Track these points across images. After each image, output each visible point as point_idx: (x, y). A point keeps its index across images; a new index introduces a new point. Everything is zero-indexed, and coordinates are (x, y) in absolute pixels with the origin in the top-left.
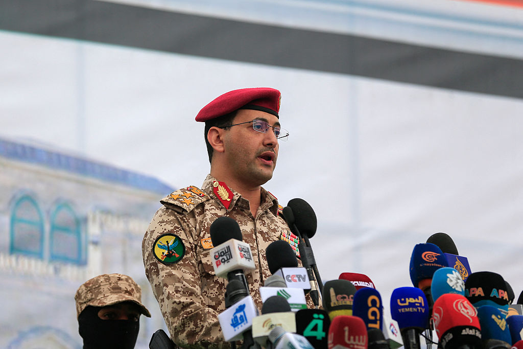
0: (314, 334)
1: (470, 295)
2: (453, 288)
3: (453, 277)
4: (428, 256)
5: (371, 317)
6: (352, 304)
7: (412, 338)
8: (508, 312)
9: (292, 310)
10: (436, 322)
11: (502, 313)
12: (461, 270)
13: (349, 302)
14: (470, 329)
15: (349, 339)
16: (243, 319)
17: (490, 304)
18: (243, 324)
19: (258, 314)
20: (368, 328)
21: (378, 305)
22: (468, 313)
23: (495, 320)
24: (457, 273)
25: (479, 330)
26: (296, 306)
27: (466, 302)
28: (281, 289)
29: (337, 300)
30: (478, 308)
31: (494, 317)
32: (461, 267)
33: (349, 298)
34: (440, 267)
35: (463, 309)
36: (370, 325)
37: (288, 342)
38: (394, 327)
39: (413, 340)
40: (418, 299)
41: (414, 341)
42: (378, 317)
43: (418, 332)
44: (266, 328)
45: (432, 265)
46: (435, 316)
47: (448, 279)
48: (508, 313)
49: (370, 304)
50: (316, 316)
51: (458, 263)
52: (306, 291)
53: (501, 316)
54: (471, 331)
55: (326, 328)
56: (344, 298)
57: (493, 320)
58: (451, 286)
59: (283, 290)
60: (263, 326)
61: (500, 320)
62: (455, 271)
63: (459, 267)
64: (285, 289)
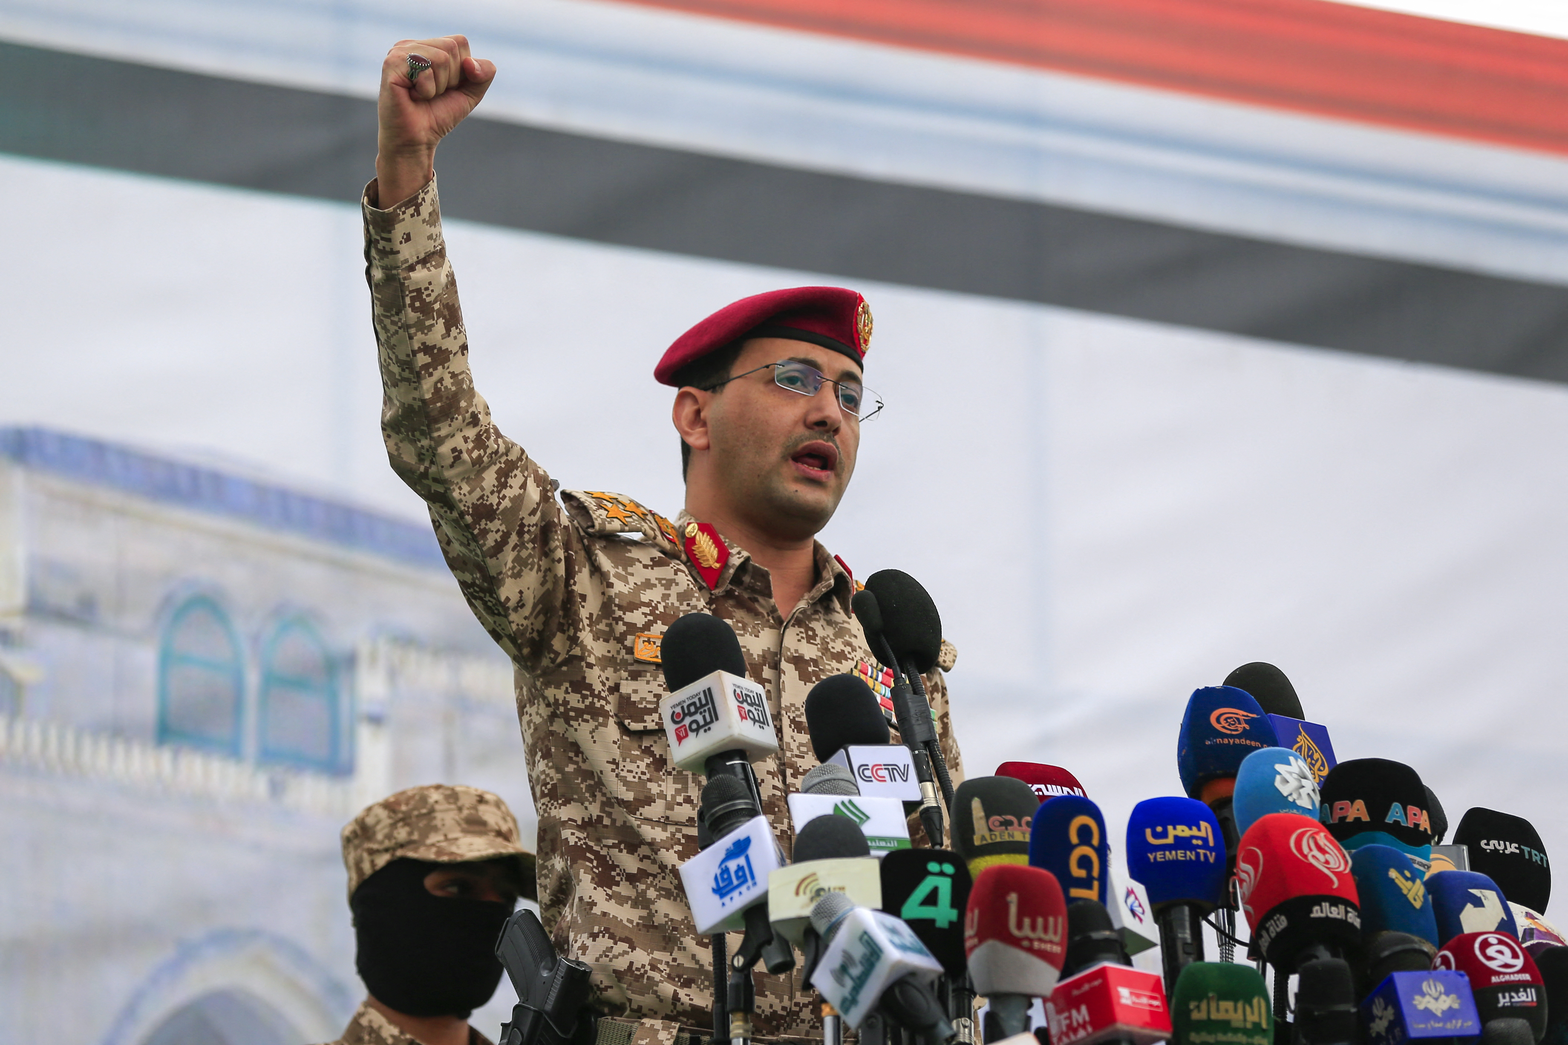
0: (927, 912)
1: (1334, 820)
2: (1290, 799)
3: (1290, 773)
4: (1226, 719)
5: (1078, 872)
6: (1028, 839)
7: (1183, 927)
8: (1433, 863)
9: (873, 853)
10: (1245, 884)
11: (1416, 866)
12: (1311, 757)
13: (1021, 834)
14: (1331, 905)
15: (1020, 926)
16: (745, 875)
17: (1384, 842)
18: (743, 889)
19: (782, 863)
20: (1070, 900)
21: (1095, 841)
22: (1327, 862)
23: (1397, 881)
24: (1301, 763)
25: (1354, 907)
26: (883, 844)
27: (1322, 834)
28: (845, 798)
29: (990, 830)
30: (1353, 851)
31: (1393, 874)
32: (1309, 749)
33: (1020, 825)
34: (1258, 748)
35: (1316, 852)
36: (1075, 892)
37: (859, 933)
38: (1136, 898)
39: (1184, 933)
40: (1199, 829)
41: (1187, 935)
42: (1096, 873)
43: (1199, 914)
44: (804, 898)
45: (1237, 741)
46: (1244, 871)
47: (1278, 778)
48: (1429, 867)
49: (1074, 839)
50: (933, 867)
51: (1303, 740)
52: (909, 807)
53: (1411, 873)
54: (1333, 909)
55: (959, 900)
56: (1007, 824)
57: (1393, 880)
58: (1285, 794)
59: (850, 802)
60: (797, 893)
61: (1409, 884)
62: (1296, 758)
63: (1305, 750)
64: (855, 799)
